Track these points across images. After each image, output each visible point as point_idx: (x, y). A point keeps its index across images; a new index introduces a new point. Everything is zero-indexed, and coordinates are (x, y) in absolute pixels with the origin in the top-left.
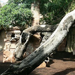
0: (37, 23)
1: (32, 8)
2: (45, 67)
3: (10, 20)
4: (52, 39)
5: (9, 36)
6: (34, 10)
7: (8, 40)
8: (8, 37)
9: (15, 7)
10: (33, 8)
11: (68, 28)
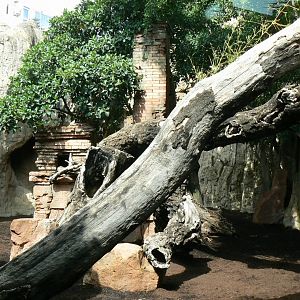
0: (154, 113)
1: (138, 53)
2: (153, 291)
3: (51, 99)
5: (48, 160)
6: (144, 59)
7: (43, 177)
8: (44, 164)
9: (72, 49)
10: (141, 54)
11: (193, 138)
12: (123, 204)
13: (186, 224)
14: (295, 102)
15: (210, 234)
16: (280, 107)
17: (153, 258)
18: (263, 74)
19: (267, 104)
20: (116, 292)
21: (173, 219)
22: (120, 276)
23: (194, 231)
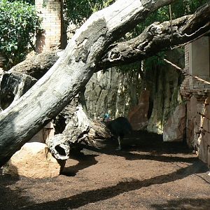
0: (52, 47)
1: (39, 1)
4: (41, 89)
6: (44, 6)
10: (42, 1)
11: (91, 54)
12: (39, 104)
13: (79, 127)
14: (160, 34)
15: (95, 138)
16: (150, 38)
17: (56, 152)
18: (142, 8)
19: (140, 36)
20: (28, 179)
21: (69, 124)
22: (31, 167)
23: (85, 132)
